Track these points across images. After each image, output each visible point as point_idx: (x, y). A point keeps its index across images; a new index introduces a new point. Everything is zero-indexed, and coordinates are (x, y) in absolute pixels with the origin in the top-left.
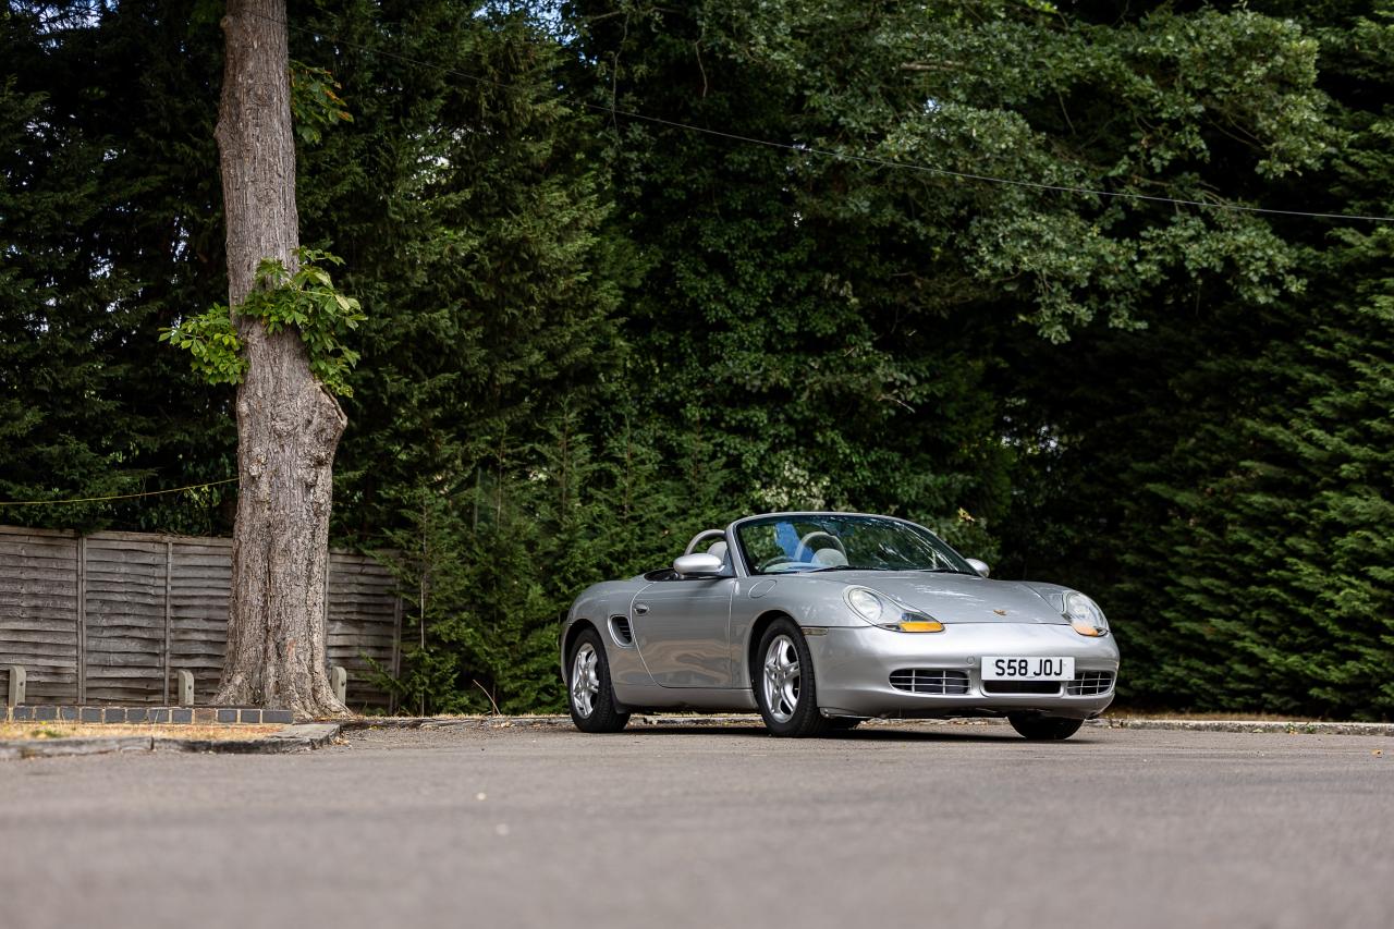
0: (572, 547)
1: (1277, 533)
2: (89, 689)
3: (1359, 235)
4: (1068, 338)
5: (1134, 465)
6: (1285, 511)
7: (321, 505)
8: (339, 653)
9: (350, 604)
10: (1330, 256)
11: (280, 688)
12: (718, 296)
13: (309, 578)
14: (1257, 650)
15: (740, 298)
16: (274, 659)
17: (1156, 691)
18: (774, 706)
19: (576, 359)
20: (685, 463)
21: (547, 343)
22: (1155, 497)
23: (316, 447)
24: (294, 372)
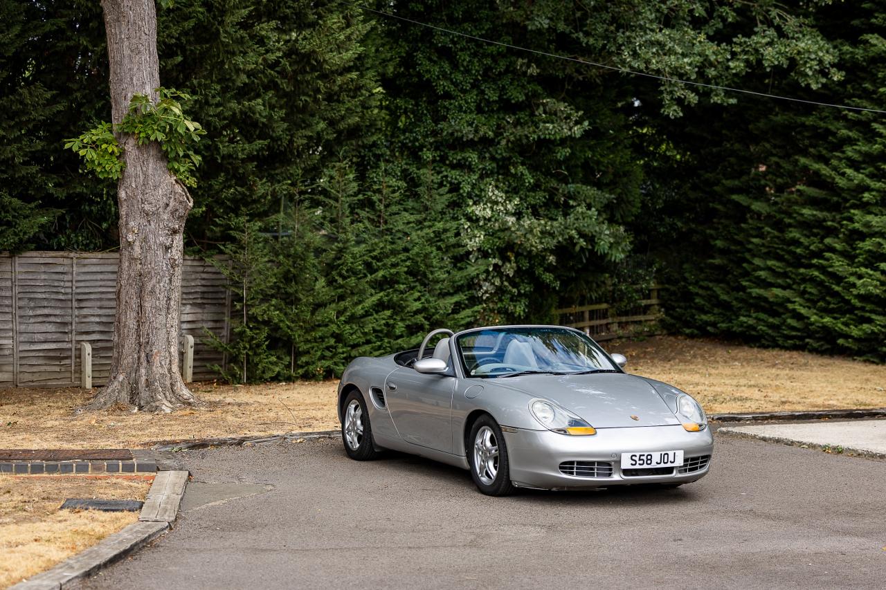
0: (345, 252)
1: (818, 234)
2: (21, 358)
3: (881, 39)
4: (681, 114)
5: (724, 181)
6: (825, 220)
7: (175, 260)
8: (189, 326)
9: (196, 292)
10: (861, 51)
11: (149, 384)
12: (445, 76)
13: (168, 309)
14: (803, 311)
15: (460, 77)
16: (145, 364)
17: (735, 332)
18: (481, 472)
19: (349, 125)
20: (421, 189)
21: (329, 115)
22: (737, 205)
23: (172, 221)
24: (157, 170)
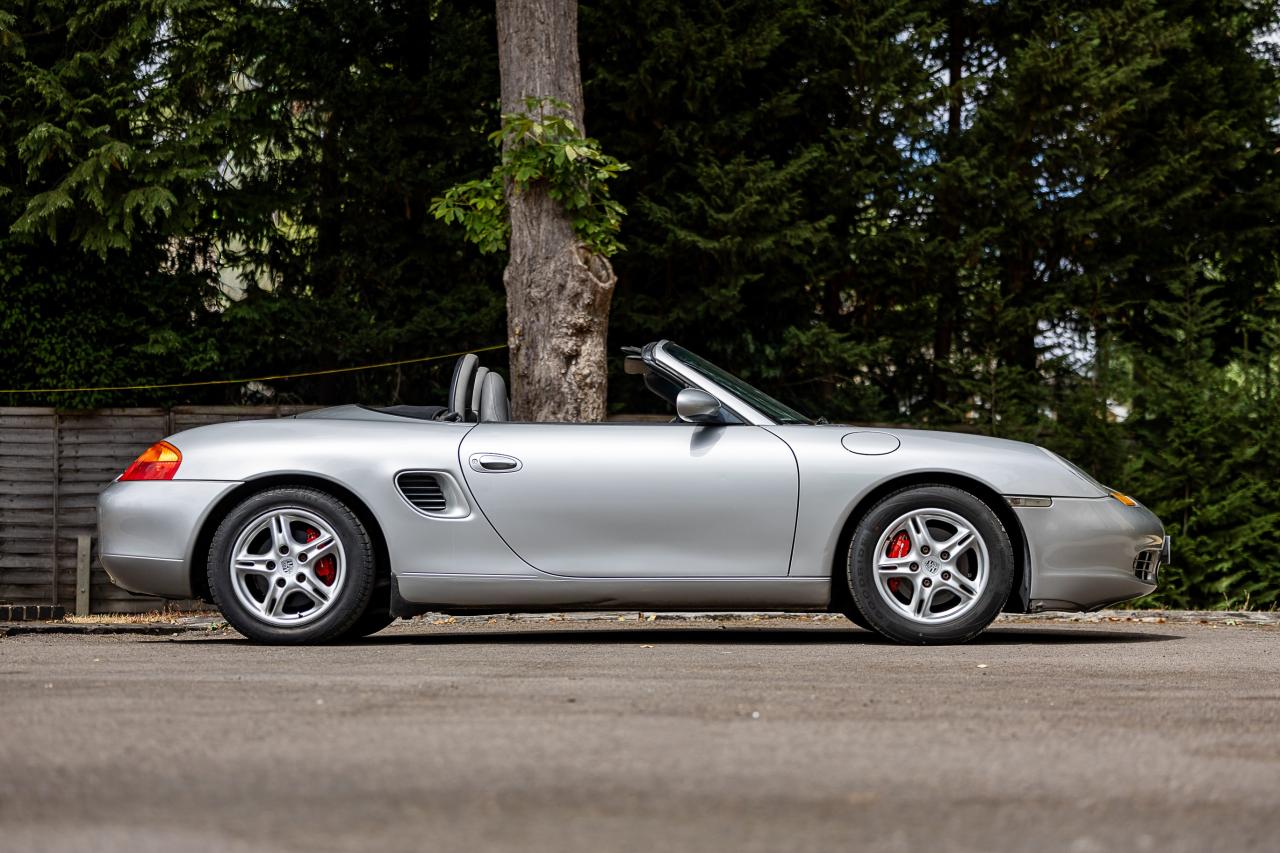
7: (587, 377)
23: (572, 313)
24: (554, 233)
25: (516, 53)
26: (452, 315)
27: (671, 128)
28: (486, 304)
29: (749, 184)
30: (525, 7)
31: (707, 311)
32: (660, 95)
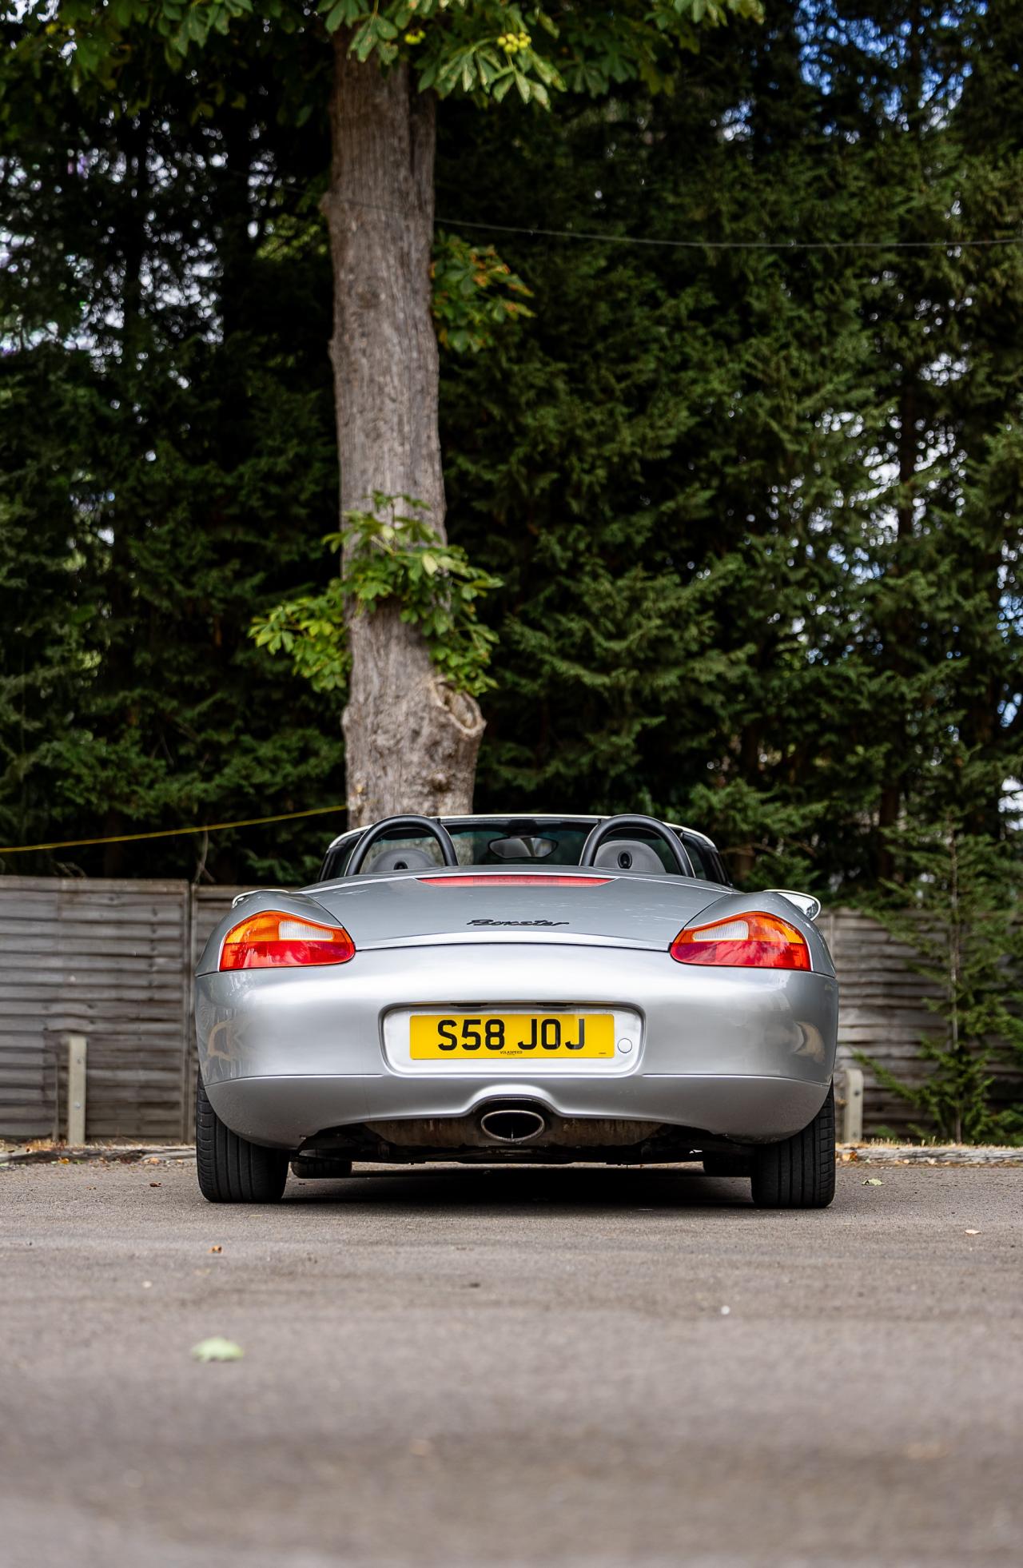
23: (429, 767)
24: (405, 666)
25: (360, 438)
26: (273, 767)
27: (551, 532)
28: (316, 754)
29: (646, 605)
30: (372, 381)
31: (593, 764)
32: (537, 491)
